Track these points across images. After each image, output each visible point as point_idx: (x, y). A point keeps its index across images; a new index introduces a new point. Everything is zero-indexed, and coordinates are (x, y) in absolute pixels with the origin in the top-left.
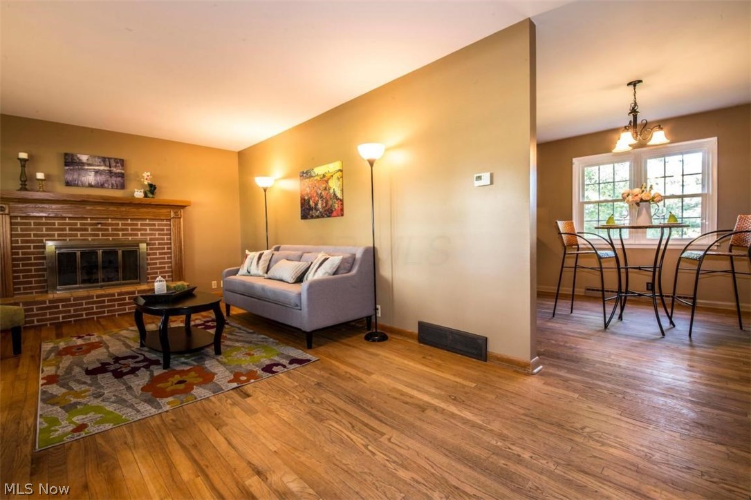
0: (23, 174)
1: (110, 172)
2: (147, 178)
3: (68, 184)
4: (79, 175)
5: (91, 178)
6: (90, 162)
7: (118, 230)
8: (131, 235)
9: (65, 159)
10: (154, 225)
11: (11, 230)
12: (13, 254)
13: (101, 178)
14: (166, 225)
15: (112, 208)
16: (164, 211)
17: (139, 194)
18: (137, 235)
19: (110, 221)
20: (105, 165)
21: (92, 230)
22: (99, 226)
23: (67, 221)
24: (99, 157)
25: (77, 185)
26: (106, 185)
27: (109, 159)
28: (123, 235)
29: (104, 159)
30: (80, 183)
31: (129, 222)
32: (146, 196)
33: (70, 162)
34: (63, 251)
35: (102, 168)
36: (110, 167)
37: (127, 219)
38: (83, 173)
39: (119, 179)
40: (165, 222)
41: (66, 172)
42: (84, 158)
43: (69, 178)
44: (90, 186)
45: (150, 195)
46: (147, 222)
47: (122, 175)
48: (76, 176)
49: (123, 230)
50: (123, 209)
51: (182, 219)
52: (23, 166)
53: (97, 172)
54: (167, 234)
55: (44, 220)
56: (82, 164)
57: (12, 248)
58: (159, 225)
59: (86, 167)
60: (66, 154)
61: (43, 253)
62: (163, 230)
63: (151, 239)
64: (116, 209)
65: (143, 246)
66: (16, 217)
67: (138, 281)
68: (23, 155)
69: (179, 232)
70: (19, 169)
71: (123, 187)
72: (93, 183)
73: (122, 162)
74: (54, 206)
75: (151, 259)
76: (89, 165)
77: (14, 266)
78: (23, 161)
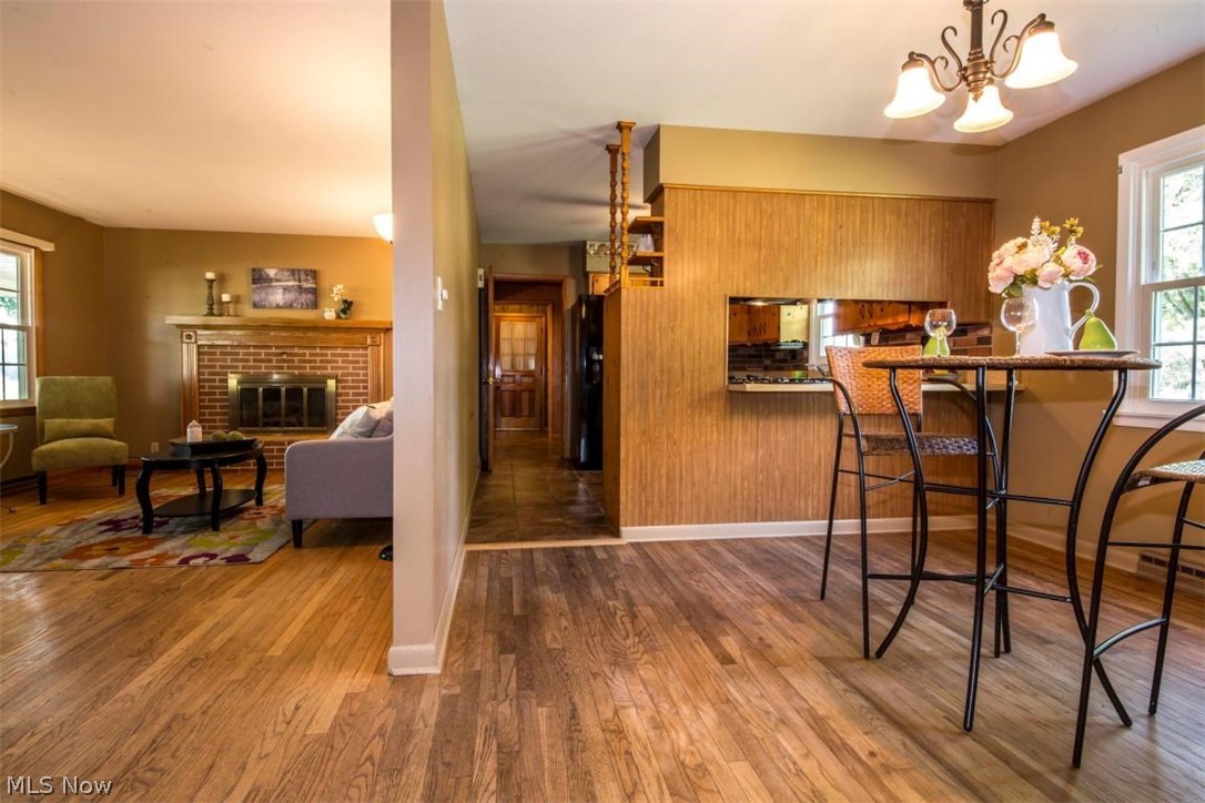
0: (210, 297)
1: (300, 287)
2: (338, 292)
3: (255, 306)
4: (267, 294)
5: (278, 297)
6: (278, 277)
7: (304, 362)
8: (320, 368)
9: (253, 275)
10: (347, 355)
11: (199, 360)
12: (200, 387)
13: (290, 296)
14: (362, 355)
15: (297, 334)
16: (358, 337)
17: (329, 314)
18: (326, 368)
19: (296, 350)
20: (295, 280)
21: (277, 361)
22: (285, 357)
23: (252, 350)
24: (288, 270)
25: (264, 307)
26: (295, 305)
27: (299, 271)
28: (312, 368)
29: (293, 272)
30: (267, 304)
31: (318, 351)
32: (338, 317)
33: (259, 278)
34: (246, 386)
35: (291, 283)
36: (300, 281)
37: (315, 348)
38: (270, 290)
39: (310, 296)
40: (361, 351)
41: (254, 291)
42: (272, 272)
43: (256, 298)
44: (278, 307)
45: (343, 316)
46: (339, 351)
47: (314, 291)
48: (263, 296)
49: (310, 361)
50: (310, 334)
51: (382, 347)
52: (211, 287)
53: (285, 289)
54: (363, 368)
55: (229, 350)
56: (269, 280)
57: (199, 380)
58: (354, 355)
59: (274, 284)
60: (254, 270)
61: (227, 387)
62: (358, 362)
63: (343, 375)
64: (301, 335)
65: (331, 384)
66: (203, 346)
67: (325, 428)
68: (210, 275)
69: (378, 365)
70: (206, 291)
71: (315, 305)
72: (281, 304)
73: (314, 274)
74: (238, 333)
75: (343, 401)
76: (277, 280)
77: (201, 400)
78: (211, 281)
